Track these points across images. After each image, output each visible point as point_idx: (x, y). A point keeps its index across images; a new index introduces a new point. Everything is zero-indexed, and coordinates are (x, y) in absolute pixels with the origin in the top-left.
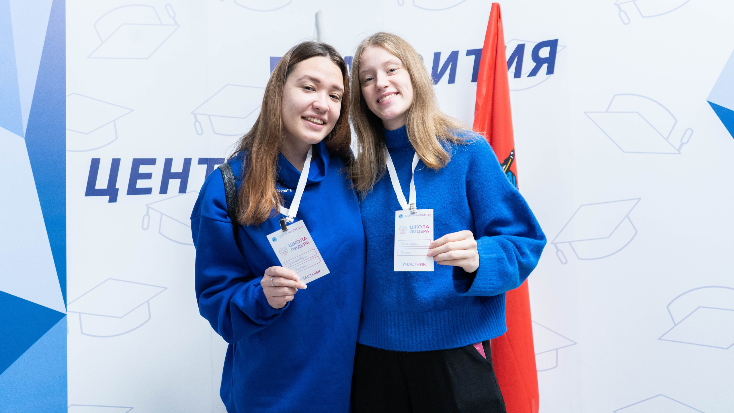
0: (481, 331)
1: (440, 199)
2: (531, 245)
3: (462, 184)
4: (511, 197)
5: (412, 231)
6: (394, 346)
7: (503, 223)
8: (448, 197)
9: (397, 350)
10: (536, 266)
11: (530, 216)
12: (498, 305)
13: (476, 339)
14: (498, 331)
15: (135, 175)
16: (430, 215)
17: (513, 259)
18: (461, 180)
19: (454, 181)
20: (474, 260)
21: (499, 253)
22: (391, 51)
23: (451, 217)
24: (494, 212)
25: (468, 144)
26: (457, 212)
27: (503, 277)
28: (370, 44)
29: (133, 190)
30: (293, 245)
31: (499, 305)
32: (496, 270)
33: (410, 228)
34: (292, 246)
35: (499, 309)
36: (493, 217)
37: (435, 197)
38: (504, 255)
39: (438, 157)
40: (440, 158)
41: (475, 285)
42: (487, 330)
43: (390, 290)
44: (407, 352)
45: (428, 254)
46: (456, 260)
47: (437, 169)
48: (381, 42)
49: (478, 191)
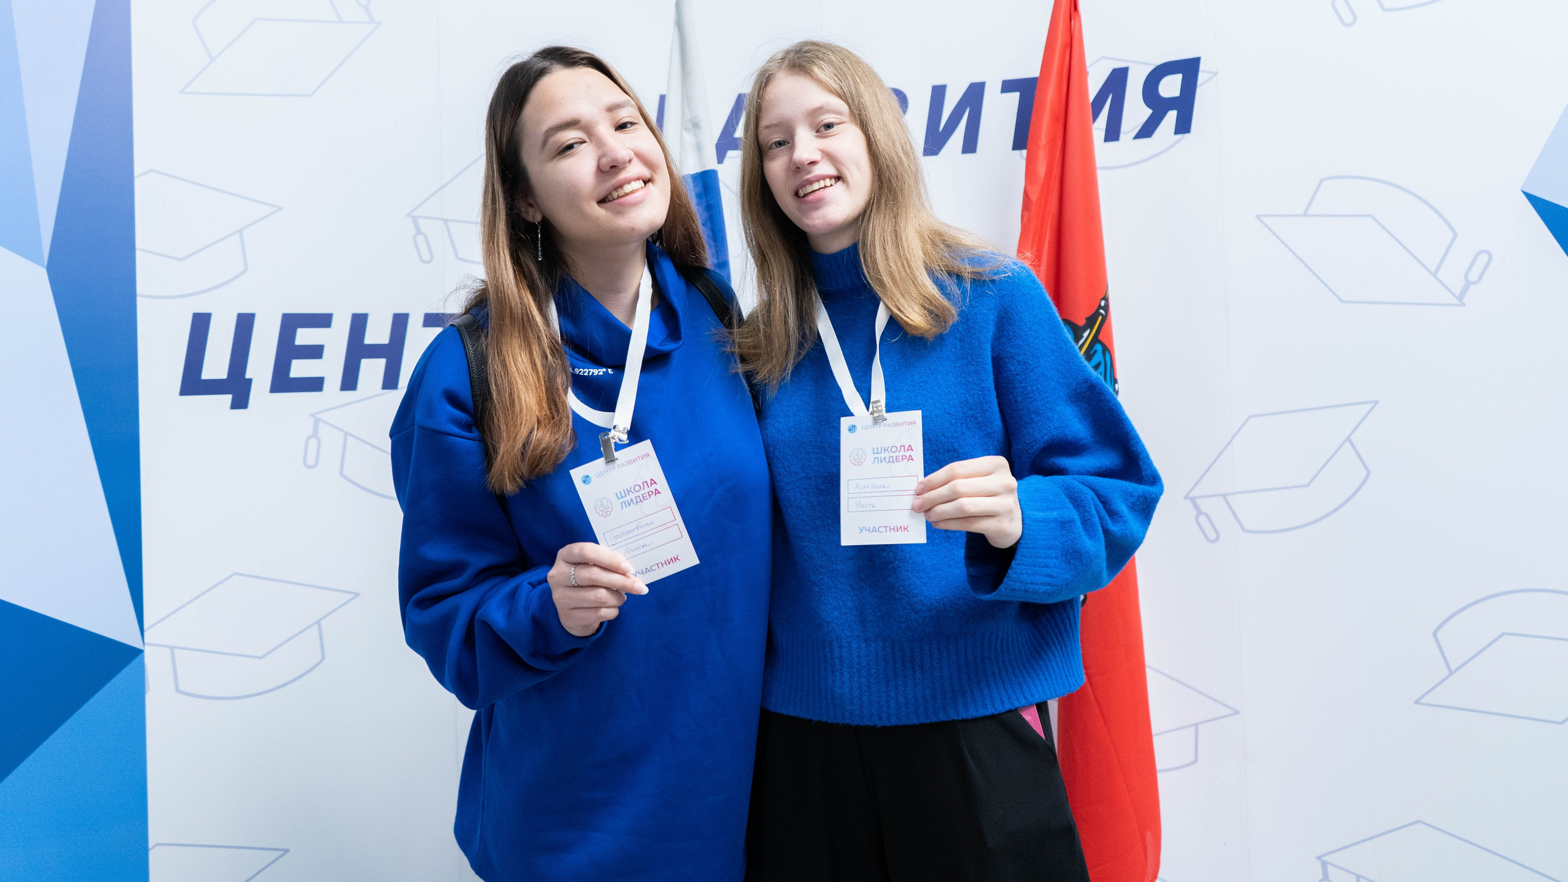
0: (1034, 682)
1: (939, 395)
2: (1131, 495)
3: (984, 364)
4: (1088, 393)
5: (876, 459)
6: (847, 714)
7: (1071, 448)
8: (955, 392)
9: (854, 724)
10: (1142, 542)
11: (1127, 433)
12: (1065, 627)
13: (1025, 698)
14: (1068, 681)
15: (287, 351)
16: (914, 423)
17: (1094, 524)
18: (982, 354)
19: (967, 358)
20: (1011, 520)
21: (1064, 510)
22: (827, 84)
23: (963, 433)
24: (1051, 425)
25: (996, 278)
26: (977, 423)
27: (1072, 561)
28: (784, 66)
29: (282, 382)
30: (626, 495)
31: (1068, 626)
32: (1057, 547)
33: (874, 453)
34: (622, 497)
35: (1068, 636)
36: (1049, 435)
37: (930, 393)
38: (1075, 515)
39: (931, 312)
40: (934, 313)
41: (1014, 575)
42: (1046, 679)
43: (836, 592)
44: (876, 726)
45: (912, 506)
46: (972, 519)
47: (930, 336)
48: (805, 64)
49: (1016, 379)
